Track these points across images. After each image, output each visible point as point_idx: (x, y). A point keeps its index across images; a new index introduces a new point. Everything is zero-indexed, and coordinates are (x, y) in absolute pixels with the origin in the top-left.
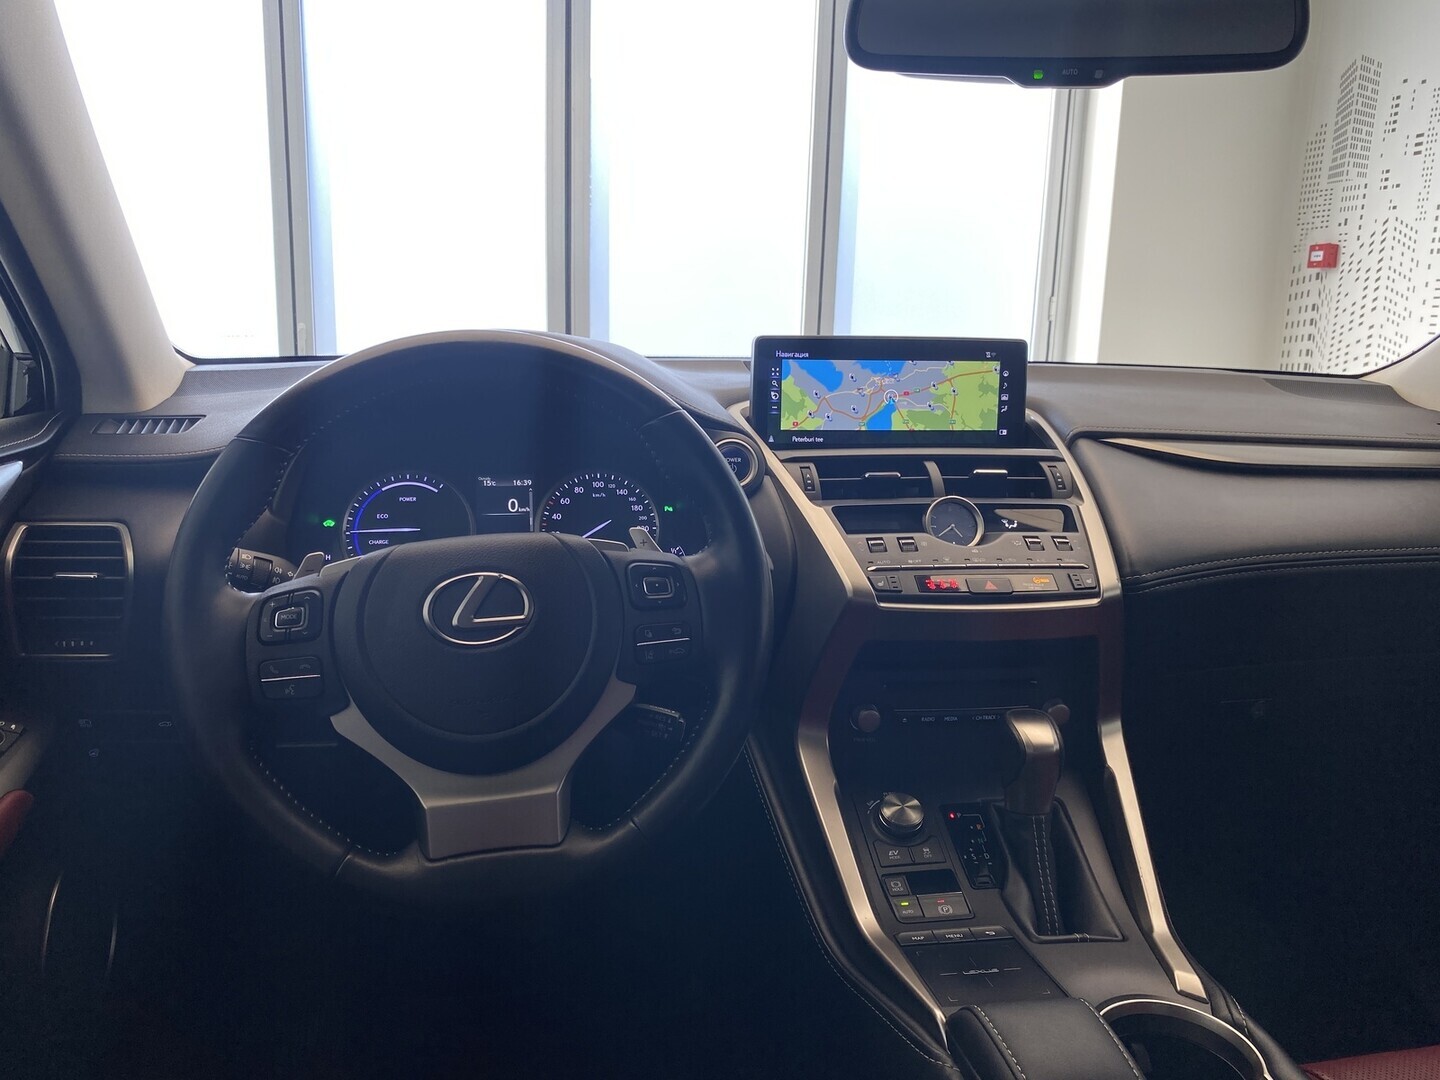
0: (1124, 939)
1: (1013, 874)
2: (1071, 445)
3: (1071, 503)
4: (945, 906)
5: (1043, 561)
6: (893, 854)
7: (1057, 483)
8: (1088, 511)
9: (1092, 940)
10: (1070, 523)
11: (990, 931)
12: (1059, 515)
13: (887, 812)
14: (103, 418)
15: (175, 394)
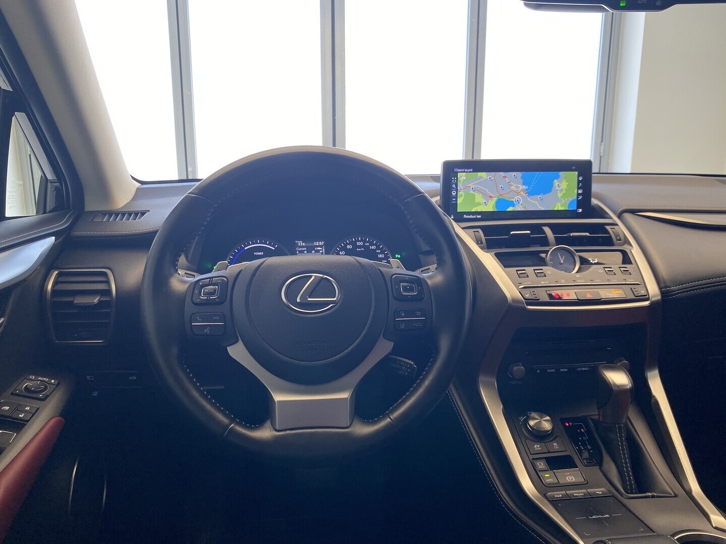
0: (676, 496)
1: (607, 459)
2: (620, 216)
3: (626, 248)
4: (570, 476)
5: (616, 281)
6: (537, 447)
7: (616, 238)
8: (635, 252)
9: (658, 497)
10: (627, 259)
11: (599, 491)
12: (619, 255)
13: (532, 423)
14: (96, 213)
15: (133, 199)
